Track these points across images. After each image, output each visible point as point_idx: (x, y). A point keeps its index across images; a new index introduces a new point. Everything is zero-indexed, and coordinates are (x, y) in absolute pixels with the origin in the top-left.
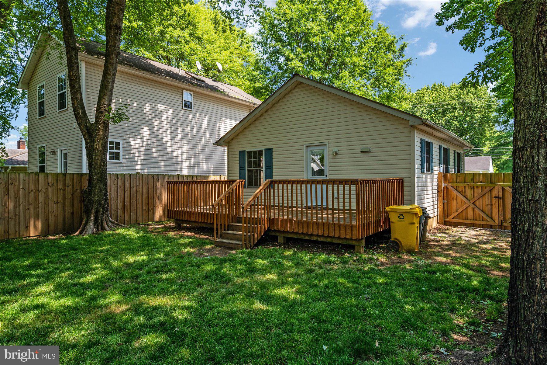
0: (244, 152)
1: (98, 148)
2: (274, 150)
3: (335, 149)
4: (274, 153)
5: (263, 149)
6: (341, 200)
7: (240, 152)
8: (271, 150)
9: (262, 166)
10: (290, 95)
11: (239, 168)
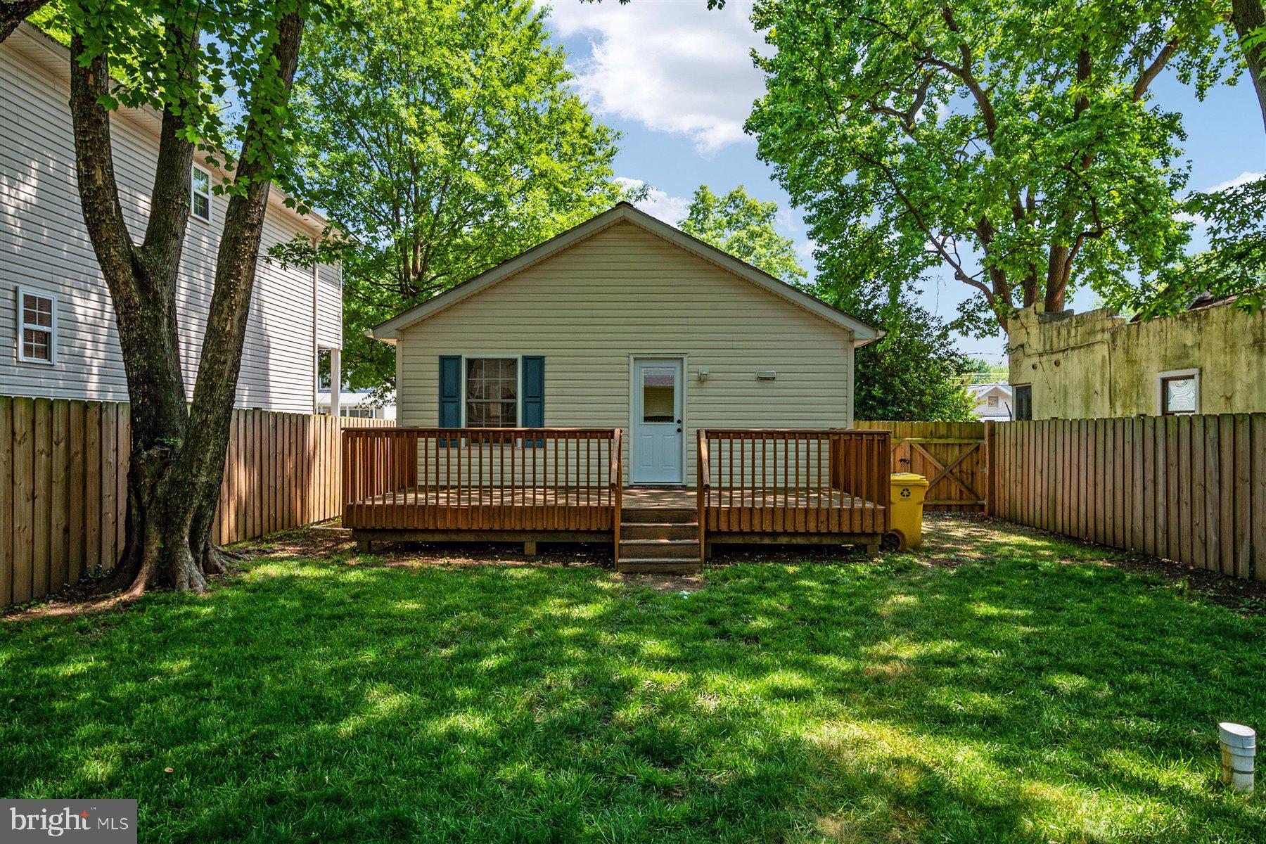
0: (457, 359)
1: (227, 329)
2: (547, 360)
3: (704, 370)
4: (547, 368)
5: (518, 355)
7: (443, 359)
8: (540, 360)
9: (514, 396)
10: (595, 244)
11: (440, 399)
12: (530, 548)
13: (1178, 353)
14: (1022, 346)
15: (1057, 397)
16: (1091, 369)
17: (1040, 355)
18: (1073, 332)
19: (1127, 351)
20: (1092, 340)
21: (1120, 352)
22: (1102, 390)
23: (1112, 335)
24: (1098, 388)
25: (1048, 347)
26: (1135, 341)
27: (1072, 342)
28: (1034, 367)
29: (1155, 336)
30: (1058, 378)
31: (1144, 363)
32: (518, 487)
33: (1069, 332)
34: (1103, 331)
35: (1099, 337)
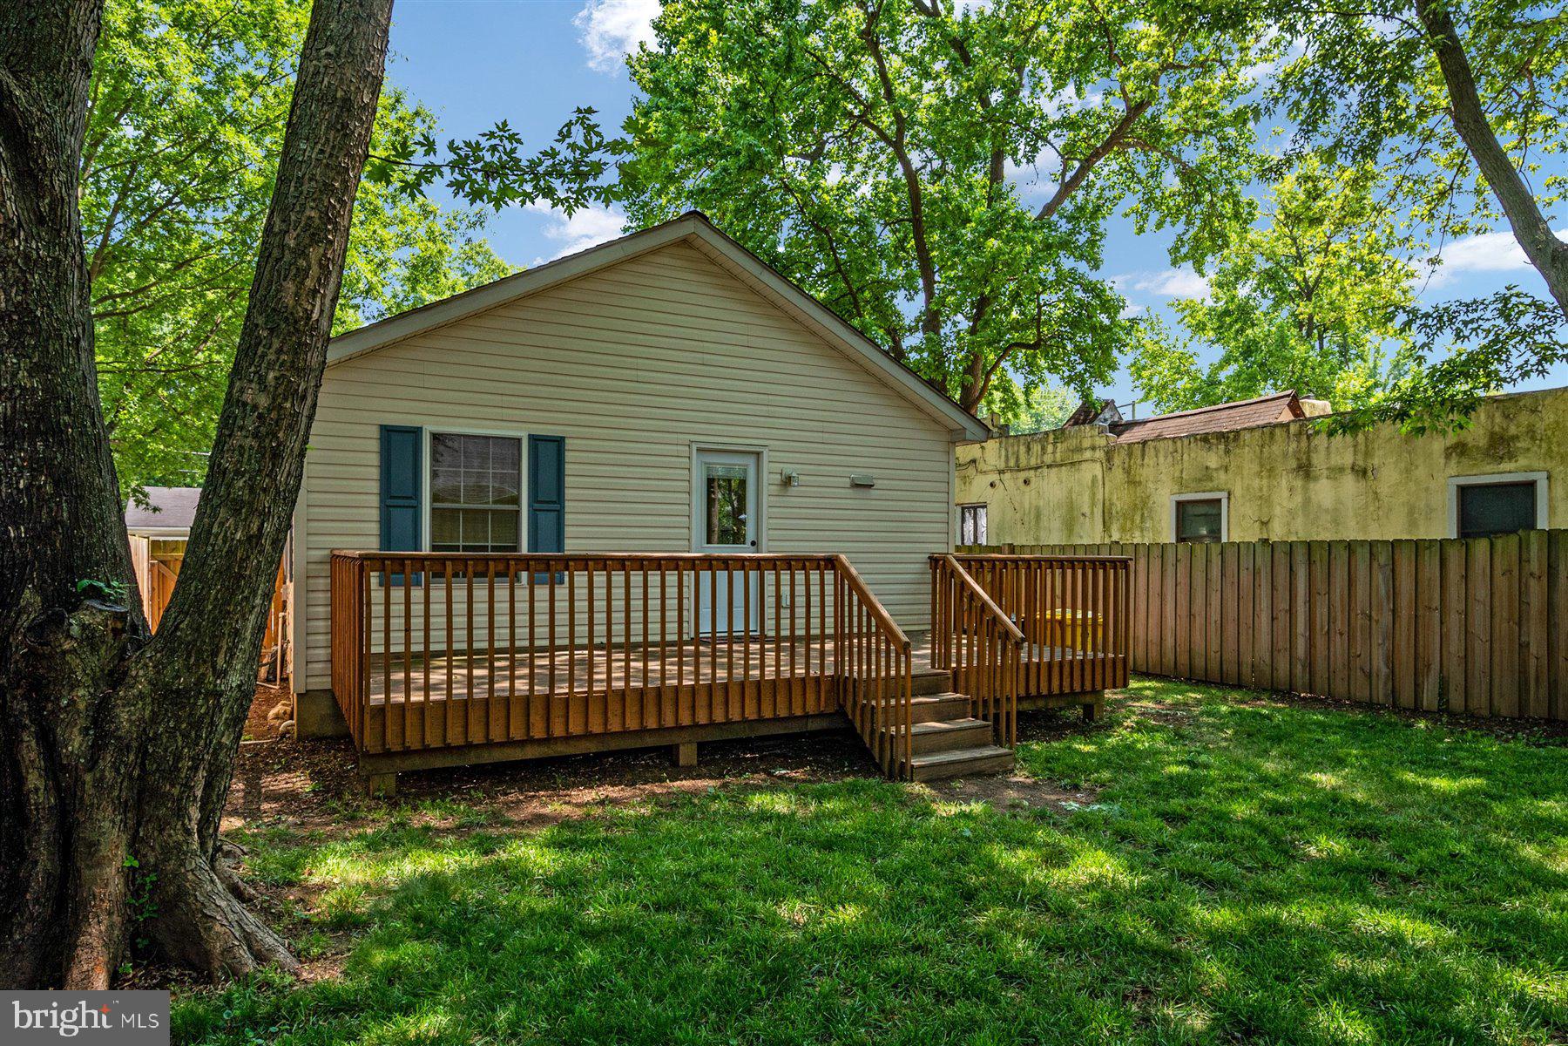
0: (414, 432)
2: (570, 444)
4: (569, 456)
5: (523, 434)
6: (800, 612)
7: (386, 432)
8: (559, 442)
9: (516, 500)
10: (641, 269)
11: (381, 501)
12: (687, 754)
13: (1199, 476)
14: (974, 461)
15: (1026, 519)
16: (1076, 489)
17: (1001, 472)
18: (1050, 448)
19: (1128, 471)
20: (1077, 457)
21: (1118, 474)
22: (1092, 513)
23: (1107, 453)
24: (1086, 510)
25: (1012, 463)
26: (1139, 461)
27: (1048, 459)
28: (992, 485)
29: (1166, 457)
30: (1028, 497)
31: (1150, 485)
32: (522, 650)
33: (1043, 448)
34: (1093, 448)
35: (1088, 454)
